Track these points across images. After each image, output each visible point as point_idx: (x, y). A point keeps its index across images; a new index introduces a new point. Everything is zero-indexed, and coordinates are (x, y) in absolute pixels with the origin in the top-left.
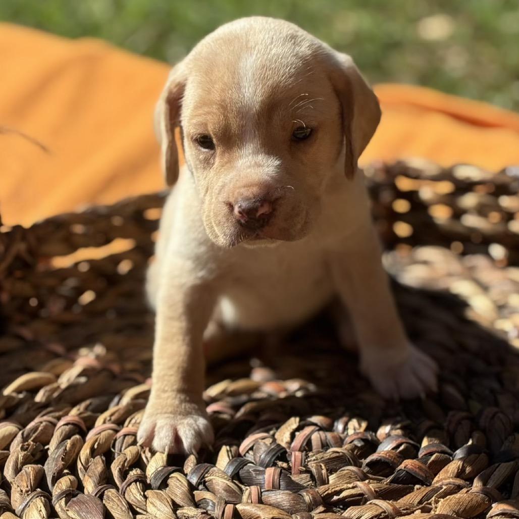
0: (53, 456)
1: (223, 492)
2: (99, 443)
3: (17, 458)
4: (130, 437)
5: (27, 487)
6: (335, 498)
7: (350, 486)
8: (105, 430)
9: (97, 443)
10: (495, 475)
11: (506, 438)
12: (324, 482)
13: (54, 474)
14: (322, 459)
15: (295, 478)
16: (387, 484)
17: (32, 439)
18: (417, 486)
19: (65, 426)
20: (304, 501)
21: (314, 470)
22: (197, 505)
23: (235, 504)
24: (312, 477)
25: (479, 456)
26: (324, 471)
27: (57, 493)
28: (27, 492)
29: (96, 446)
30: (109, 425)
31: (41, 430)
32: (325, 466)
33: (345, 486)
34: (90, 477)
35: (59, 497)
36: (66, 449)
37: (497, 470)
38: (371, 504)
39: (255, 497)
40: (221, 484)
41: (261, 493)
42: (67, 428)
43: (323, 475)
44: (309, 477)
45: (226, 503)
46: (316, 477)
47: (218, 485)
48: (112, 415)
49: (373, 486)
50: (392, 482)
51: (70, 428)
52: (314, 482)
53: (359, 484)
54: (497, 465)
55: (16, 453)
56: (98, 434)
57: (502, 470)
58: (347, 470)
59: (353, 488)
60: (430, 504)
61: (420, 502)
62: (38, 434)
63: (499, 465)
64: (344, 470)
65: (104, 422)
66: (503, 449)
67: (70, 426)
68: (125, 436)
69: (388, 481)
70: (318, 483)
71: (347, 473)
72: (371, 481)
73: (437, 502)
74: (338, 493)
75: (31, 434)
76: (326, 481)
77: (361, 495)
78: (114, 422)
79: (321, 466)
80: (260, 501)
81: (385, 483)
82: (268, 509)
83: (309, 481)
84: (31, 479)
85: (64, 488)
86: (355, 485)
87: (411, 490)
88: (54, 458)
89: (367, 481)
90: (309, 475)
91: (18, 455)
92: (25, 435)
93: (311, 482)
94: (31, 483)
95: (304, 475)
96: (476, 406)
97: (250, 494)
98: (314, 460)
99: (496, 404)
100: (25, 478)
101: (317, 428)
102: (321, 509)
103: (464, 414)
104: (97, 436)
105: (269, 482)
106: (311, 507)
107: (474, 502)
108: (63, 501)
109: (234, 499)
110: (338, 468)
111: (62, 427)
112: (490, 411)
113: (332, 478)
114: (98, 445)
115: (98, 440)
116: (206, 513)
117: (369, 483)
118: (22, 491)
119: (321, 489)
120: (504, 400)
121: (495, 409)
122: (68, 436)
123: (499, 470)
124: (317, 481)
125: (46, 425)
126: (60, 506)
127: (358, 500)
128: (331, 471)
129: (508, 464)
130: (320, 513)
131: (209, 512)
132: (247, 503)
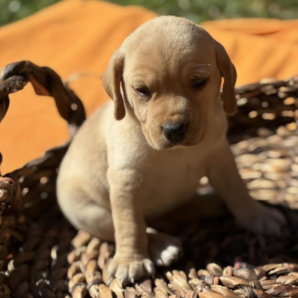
1: (213, 271)
6: (272, 272)
20: (255, 275)
22: (199, 278)
23: (219, 277)
38: (291, 275)
39: (230, 272)
40: (212, 267)
41: (233, 271)
45: (215, 276)
59: (282, 266)
74: (273, 269)
77: (286, 270)
80: (233, 275)
82: (236, 279)
97: (227, 272)
102: (265, 278)
106: (259, 278)
109: (218, 274)
116: (204, 282)
119: (264, 268)
127: (284, 273)
130: (264, 280)
131: (206, 282)
132: (226, 276)
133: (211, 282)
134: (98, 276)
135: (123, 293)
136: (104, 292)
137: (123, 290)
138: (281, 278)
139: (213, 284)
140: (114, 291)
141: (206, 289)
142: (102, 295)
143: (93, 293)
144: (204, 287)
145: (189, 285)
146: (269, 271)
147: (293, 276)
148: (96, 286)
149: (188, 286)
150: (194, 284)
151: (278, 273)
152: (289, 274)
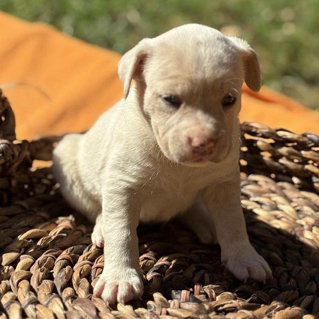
0: (59, 276)
1: (159, 301)
2: (83, 271)
3: (39, 276)
4: (100, 269)
5: (48, 291)
6: (221, 308)
7: (229, 302)
8: (85, 264)
9: (82, 271)
10: (304, 302)
11: (308, 283)
12: (213, 300)
13: (62, 286)
14: (212, 288)
15: (197, 297)
16: (247, 303)
17: (44, 265)
18: (262, 305)
19: (62, 260)
20: (205, 309)
21: (208, 293)
23: (166, 308)
24: (207, 297)
25: (294, 292)
26: (214, 294)
27: (65, 296)
28: (49, 294)
29: (82, 273)
30: (86, 261)
31: (48, 261)
32: (214, 291)
33: (226, 302)
34: (83, 289)
35: (67, 298)
36: (66, 273)
37: (305, 299)
38: (241, 312)
39: (177, 305)
40: (157, 297)
41: (180, 303)
42: (64, 261)
43: (213, 296)
44: (205, 297)
45: (162, 307)
46: (209, 296)
47: (156, 298)
48: (88, 256)
49: (241, 303)
50: (250, 302)
51: (65, 261)
52: (208, 299)
53: (233, 301)
54: (305, 296)
55: (38, 273)
56: (82, 266)
57: (308, 299)
58: (226, 294)
59: (231, 303)
60: (271, 314)
61: (266, 313)
62: (46, 263)
63: (306, 297)
64: (224, 294)
65: (84, 260)
66: (306, 289)
67: (65, 260)
68: (97, 268)
69: (248, 301)
70: (210, 300)
71: (226, 296)
72: (240, 300)
73: (275, 313)
74: (222, 305)
75: (43, 263)
76: (215, 299)
77: (235, 307)
78: (89, 260)
79: (212, 291)
80: (180, 307)
81: (246, 302)
82: (185, 311)
83: (205, 299)
84: (49, 288)
85: (69, 293)
86: (231, 302)
87: (260, 307)
88: (60, 277)
89: (238, 300)
90: (205, 295)
91: (39, 274)
92: (40, 264)
93: (206, 299)
94: (50, 290)
95: (202, 296)
96: (290, 265)
97: (174, 304)
98: (207, 288)
99: (300, 264)
100: (46, 287)
101: (207, 271)
102: (214, 313)
103: (285, 269)
104: (82, 267)
105: (184, 298)
106: (208, 312)
107: (294, 315)
108: (70, 301)
109: (165, 306)
110: (220, 293)
111: (60, 261)
112: (298, 268)
113: (218, 298)
114: (83, 272)
115: (83, 269)
117: (239, 301)
118: (45, 294)
119: (213, 303)
120: (305, 263)
121: (300, 268)
122: (64, 266)
123: (306, 299)
124: (210, 298)
125: (50, 259)
126: (68, 303)
127: (234, 310)
128: (217, 294)
129: (310, 296)
130: (214, 315)
131: (153, 312)
132: (173, 308)
133: (159, 313)
134: (33, 295)
135: (65, 315)
136: (44, 312)
137: (65, 312)
138: (231, 314)
139: (161, 314)
140: (55, 312)
141: (155, 318)
142: (42, 315)
143: (30, 313)
144: (154, 316)
145: (136, 313)
146: (218, 307)
147: (242, 314)
148: (33, 306)
149: (134, 314)
150: (142, 313)
151: (227, 310)
152: (239, 311)
